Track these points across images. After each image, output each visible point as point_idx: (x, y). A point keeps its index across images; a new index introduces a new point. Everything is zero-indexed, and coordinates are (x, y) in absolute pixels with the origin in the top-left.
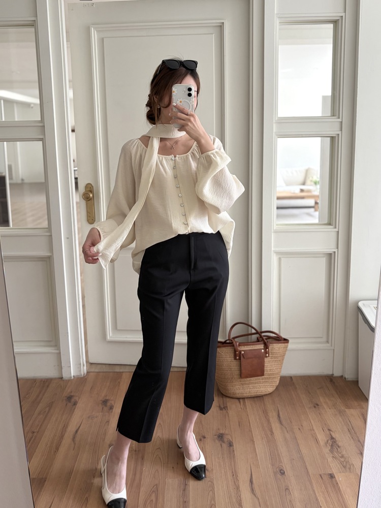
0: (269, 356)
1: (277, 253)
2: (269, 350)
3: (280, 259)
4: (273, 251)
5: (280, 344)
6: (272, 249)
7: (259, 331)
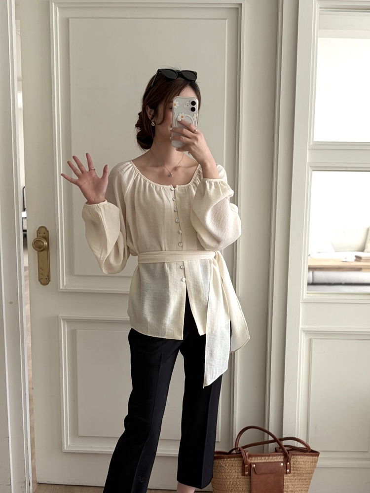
0: (290, 472)
1: (307, 332)
2: (290, 464)
3: (310, 341)
4: (302, 328)
5: (306, 457)
6: (301, 326)
7: (278, 437)
